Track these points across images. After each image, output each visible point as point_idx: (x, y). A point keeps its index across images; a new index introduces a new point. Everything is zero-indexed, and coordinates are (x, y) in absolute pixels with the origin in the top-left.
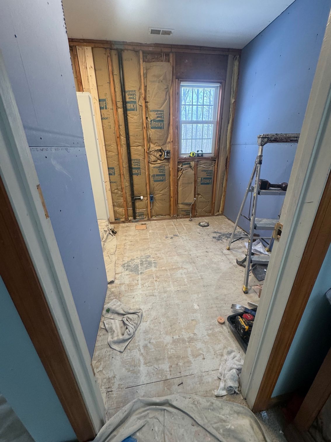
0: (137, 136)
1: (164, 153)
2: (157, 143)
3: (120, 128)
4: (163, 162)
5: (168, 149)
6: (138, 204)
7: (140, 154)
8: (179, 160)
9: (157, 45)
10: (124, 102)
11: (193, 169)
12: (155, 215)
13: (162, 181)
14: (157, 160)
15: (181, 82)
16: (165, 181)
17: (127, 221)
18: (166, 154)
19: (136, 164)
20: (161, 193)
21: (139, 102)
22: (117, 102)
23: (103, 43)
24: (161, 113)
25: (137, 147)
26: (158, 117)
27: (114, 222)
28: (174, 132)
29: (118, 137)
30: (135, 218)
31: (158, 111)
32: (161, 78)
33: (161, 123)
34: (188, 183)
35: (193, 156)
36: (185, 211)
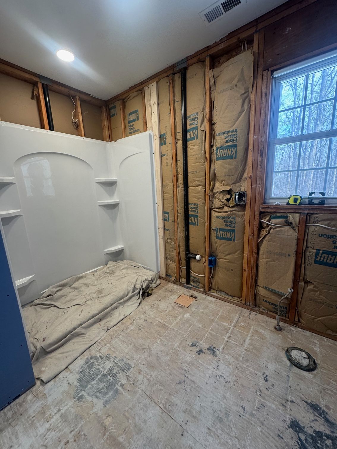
0: (196, 172)
1: (234, 196)
2: (224, 181)
3: (178, 164)
4: (232, 211)
5: (243, 189)
6: (193, 264)
7: (199, 196)
8: (263, 208)
9: (231, 35)
10: (185, 131)
11: (296, 228)
12: (216, 289)
13: (230, 240)
14: (223, 207)
15: (275, 72)
16: (234, 241)
17: (178, 282)
18: (237, 197)
19: (193, 210)
20: (226, 258)
21: (200, 127)
22: (177, 134)
23: (166, 72)
24: (233, 135)
25: (196, 187)
26: (227, 142)
27: (164, 278)
28: (254, 162)
29: (174, 176)
31: (228, 132)
32: (235, 82)
33: (233, 149)
34: (281, 254)
35: (296, 202)
36: (272, 304)
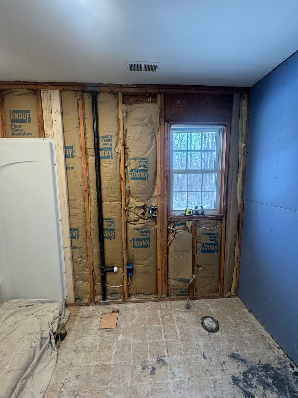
0: (112, 189)
1: (148, 210)
2: (139, 197)
3: (90, 179)
4: (147, 222)
5: (154, 205)
6: (109, 277)
7: (114, 211)
8: (170, 219)
9: (140, 86)
10: (97, 149)
11: (190, 231)
12: (134, 294)
13: (146, 247)
14: (139, 219)
15: (172, 125)
16: (149, 247)
17: (92, 302)
18: (151, 211)
19: (109, 224)
20: (143, 263)
21: (115, 149)
22: (88, 149)
23: (73, 86)
24: (145, 162)
25: (111, 202)
26: (140, 166)
27: (73, 304)
28: (162, 185)
29: (86, 191)
30: (104, 298)
31: (141, 159)
32: (146, 121)
33: (145, 173)
34: (183, 251)
35: (190, 214)
36: (180, 289)
